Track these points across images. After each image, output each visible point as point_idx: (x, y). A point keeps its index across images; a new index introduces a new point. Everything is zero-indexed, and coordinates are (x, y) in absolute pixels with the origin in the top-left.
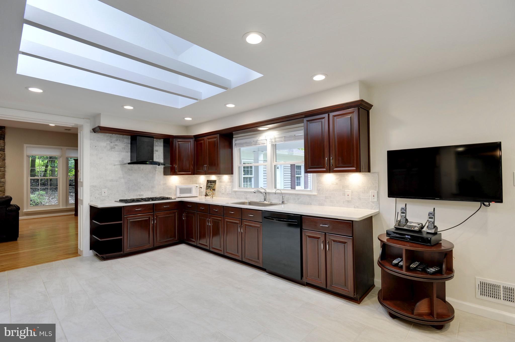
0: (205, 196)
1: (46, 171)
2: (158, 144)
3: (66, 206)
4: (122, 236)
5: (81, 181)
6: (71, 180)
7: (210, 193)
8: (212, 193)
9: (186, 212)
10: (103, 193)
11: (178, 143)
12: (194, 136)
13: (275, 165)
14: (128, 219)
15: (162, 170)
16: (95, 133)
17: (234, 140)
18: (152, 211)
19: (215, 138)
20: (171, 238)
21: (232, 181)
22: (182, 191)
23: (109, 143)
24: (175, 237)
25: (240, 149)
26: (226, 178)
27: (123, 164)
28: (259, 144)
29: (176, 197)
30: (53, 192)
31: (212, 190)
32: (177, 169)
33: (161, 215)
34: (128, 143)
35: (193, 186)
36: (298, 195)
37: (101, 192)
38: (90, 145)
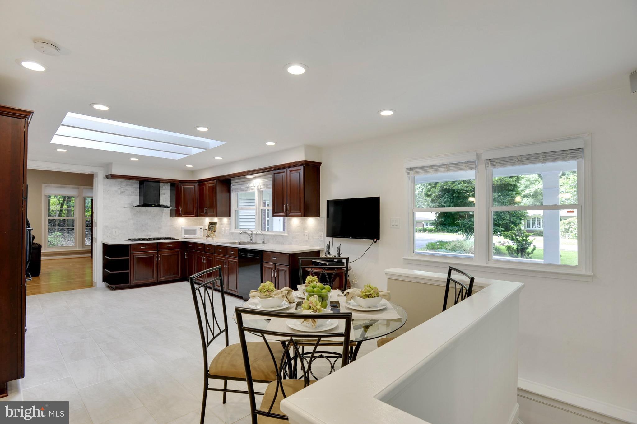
0: (207, 237)
1: (61, 211)
2: (165, 187)
3: (83, 248)
4: (128, 270)
5: (96, 221)
6: (87, 221)
7: (211, 235)
8: (213, 234)
9: (189, 252)
10: (114, 233)
11: (183, 188)
12: (198, 181)
13: (261, 210)
14: (134, 255)
15: (169, 212)
16: (108, 179)
17: (232, 184)
18: (156, 249)
19: (213, 183)
20: (174, 275)
21: (230, 223)
22: (187, 232)
23: (120, 188)
24: (178, 275)
25: (237, 193)
26: (225, 220)
27: (131, 207)
28: (249, 190)
29: (180, 237)
30: (69, 234)
31: (212, 231)
32: (182, 211)
33: (165, 253)
34: (137, 188)
35: (197, 228)
36: (274, 236)
37: (112, 232)
38: (103, 190)
